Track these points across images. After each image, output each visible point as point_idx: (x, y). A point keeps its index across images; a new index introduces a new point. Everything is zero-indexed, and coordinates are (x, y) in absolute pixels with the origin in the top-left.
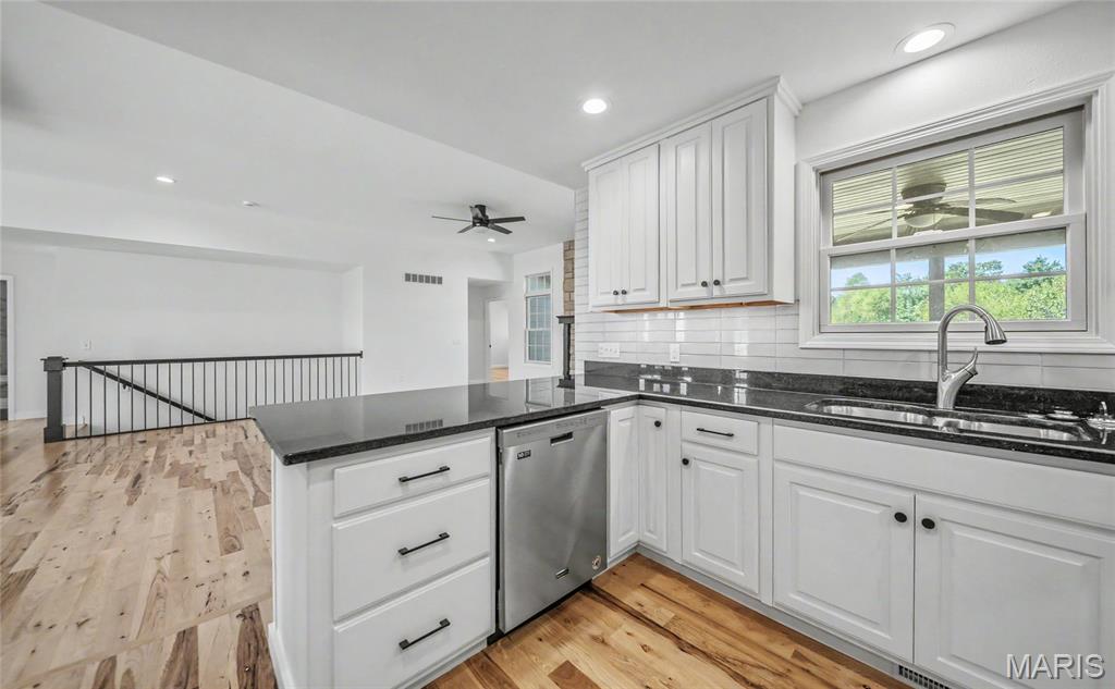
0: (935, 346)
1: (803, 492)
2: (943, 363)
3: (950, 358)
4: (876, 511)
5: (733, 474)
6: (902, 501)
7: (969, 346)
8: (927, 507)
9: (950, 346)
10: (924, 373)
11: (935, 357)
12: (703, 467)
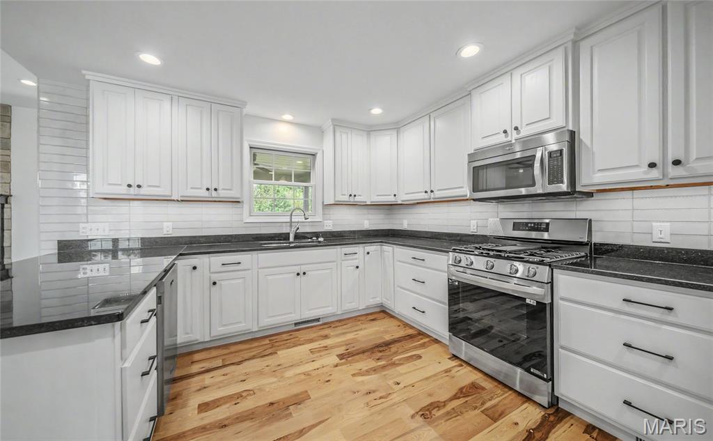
0: (289, 220)
1: (270, 278)
2: (291, 226)
3: (293, 224)
4: (292, 275)
5: (240, 281)
6: (297, 269)
7: (300, 220)
8: (304, 268)
9: (293, 220)
10: (285, 230)
11: (289, 224)
12: (223, 283)
